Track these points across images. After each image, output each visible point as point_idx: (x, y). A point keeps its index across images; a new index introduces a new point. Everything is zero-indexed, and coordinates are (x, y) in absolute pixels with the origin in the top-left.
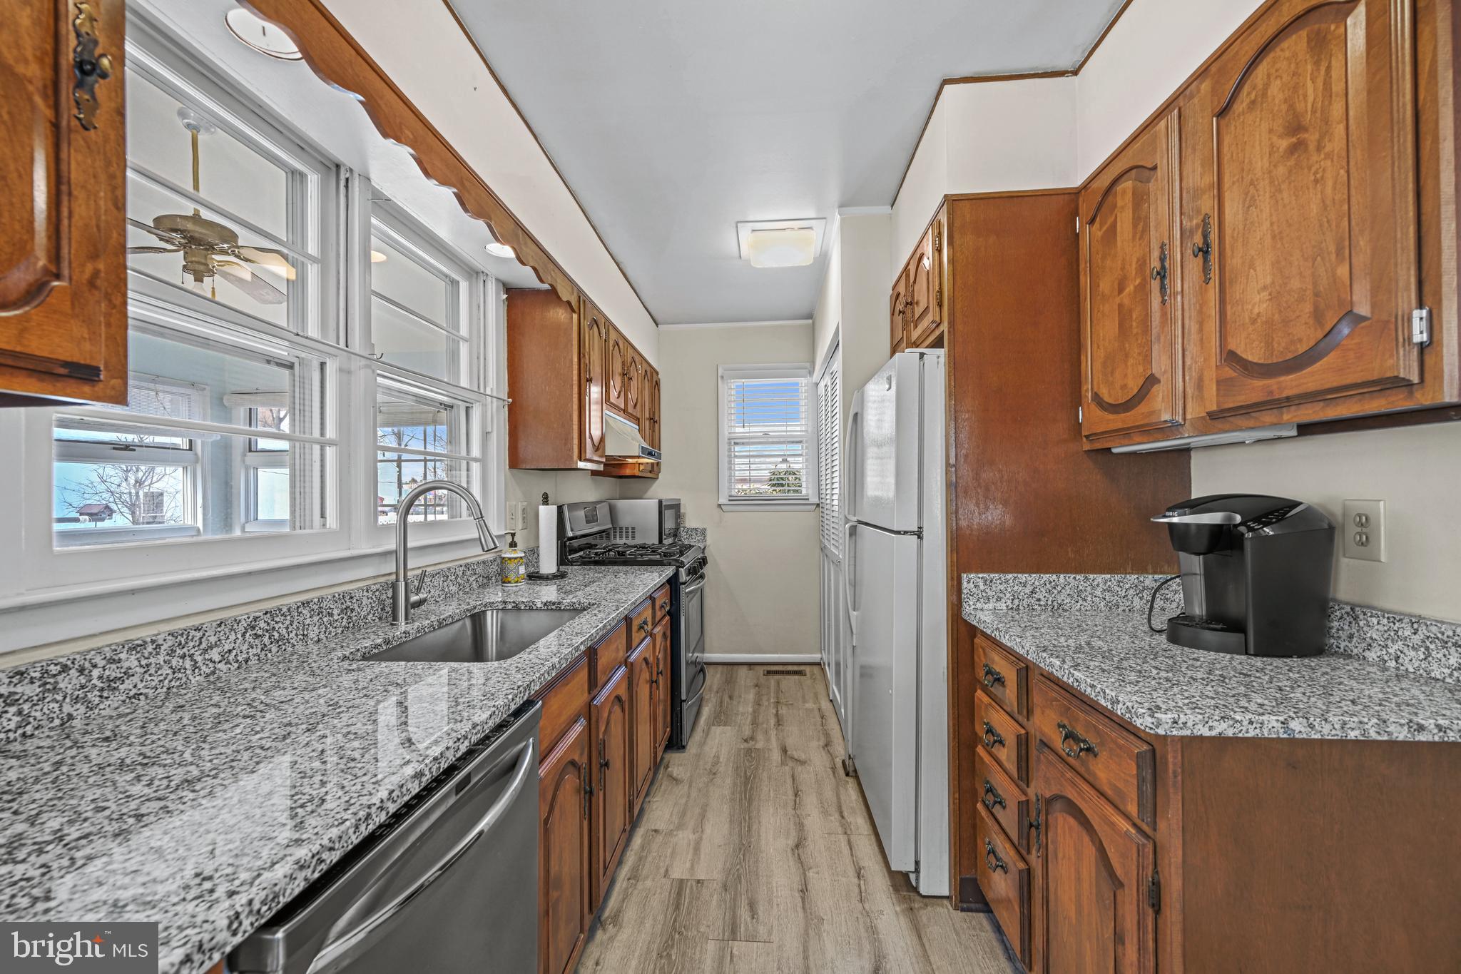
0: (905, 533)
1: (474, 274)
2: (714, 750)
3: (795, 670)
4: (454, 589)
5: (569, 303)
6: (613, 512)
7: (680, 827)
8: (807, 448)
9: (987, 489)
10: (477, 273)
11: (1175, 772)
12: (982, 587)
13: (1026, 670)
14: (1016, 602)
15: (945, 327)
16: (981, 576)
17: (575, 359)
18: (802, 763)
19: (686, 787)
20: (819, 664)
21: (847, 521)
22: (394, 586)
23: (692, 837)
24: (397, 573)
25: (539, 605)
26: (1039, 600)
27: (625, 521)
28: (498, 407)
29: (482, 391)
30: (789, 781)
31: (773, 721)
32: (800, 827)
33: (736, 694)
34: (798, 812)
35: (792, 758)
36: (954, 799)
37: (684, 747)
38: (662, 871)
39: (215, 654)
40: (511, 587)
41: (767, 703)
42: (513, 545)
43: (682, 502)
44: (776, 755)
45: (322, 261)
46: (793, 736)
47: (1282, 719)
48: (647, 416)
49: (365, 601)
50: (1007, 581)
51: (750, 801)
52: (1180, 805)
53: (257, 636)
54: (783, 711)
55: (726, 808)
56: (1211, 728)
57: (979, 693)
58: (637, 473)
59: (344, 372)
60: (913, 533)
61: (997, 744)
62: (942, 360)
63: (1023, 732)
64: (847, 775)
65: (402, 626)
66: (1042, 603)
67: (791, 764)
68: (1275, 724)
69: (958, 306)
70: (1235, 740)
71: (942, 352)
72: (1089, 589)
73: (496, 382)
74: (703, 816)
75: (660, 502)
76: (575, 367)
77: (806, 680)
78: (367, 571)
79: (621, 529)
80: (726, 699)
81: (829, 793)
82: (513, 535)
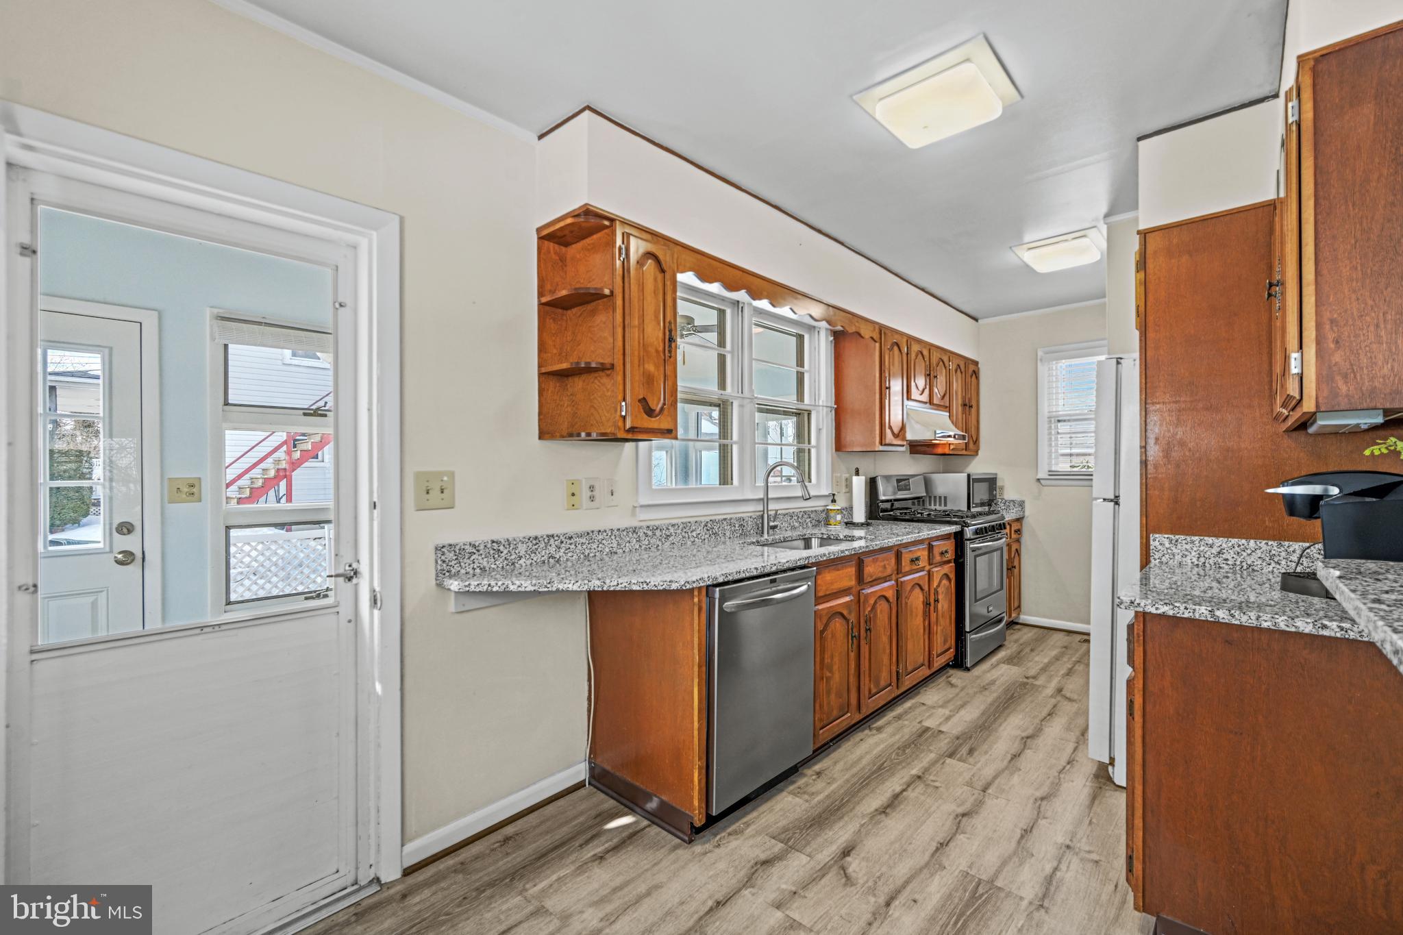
2: (994, 676)
4: (797, 524)
5: (871, 337)
6: (928, 483)
7: (941, 706)
11: (1138, 634)
12: (1167, 545)
14: (1202, 560)
16: (1166, 536)
17: (877, 375)
18: (1071, 700)
19: (958, 690)
22: (762, 517)
23: (948, 712)
24: (763, 511)
25: (842, 537)
26: (1227, 560)
27: (938, 491)
28: (827, 412)
30: (1049, 707)
31: (1062, 671)
32: (1039, 729)
33: (1039, 648)
34: (1043, 723)
35: (1063, 696)
37: (966, 670)
38: (917, 720)
39: (694, 534)
40: (832, 528)
41: (1064, 659)
42: (834, 501)
43: (998, 477)
44: (1049, 691)
45: (732, 352)
46: (1076, 684)
47: (1210, 609)
48: (960, 402)
49: (750, 523)
50: (1193, 542)
51: (1006, 709)
52: (1142, 655)
53: (708, 530)
54: (1079, 667)
55: (984, 706)
56: (1157, 609)
58: (947, 451)
59: (741, 406)
60: (1112, 501)
65: (766, 536)
66: (1229, 562)
67: (1058, 698)
68: (1204, 611)
70: (1174, 617)
72: (1283, 554)
73: (826, 396)
74: (962, 706)
75: (969, 476)
76: (878, 380)
78: (751, 508)
79: (935, 497)
80: (1027, 650)
82: (834, 495)
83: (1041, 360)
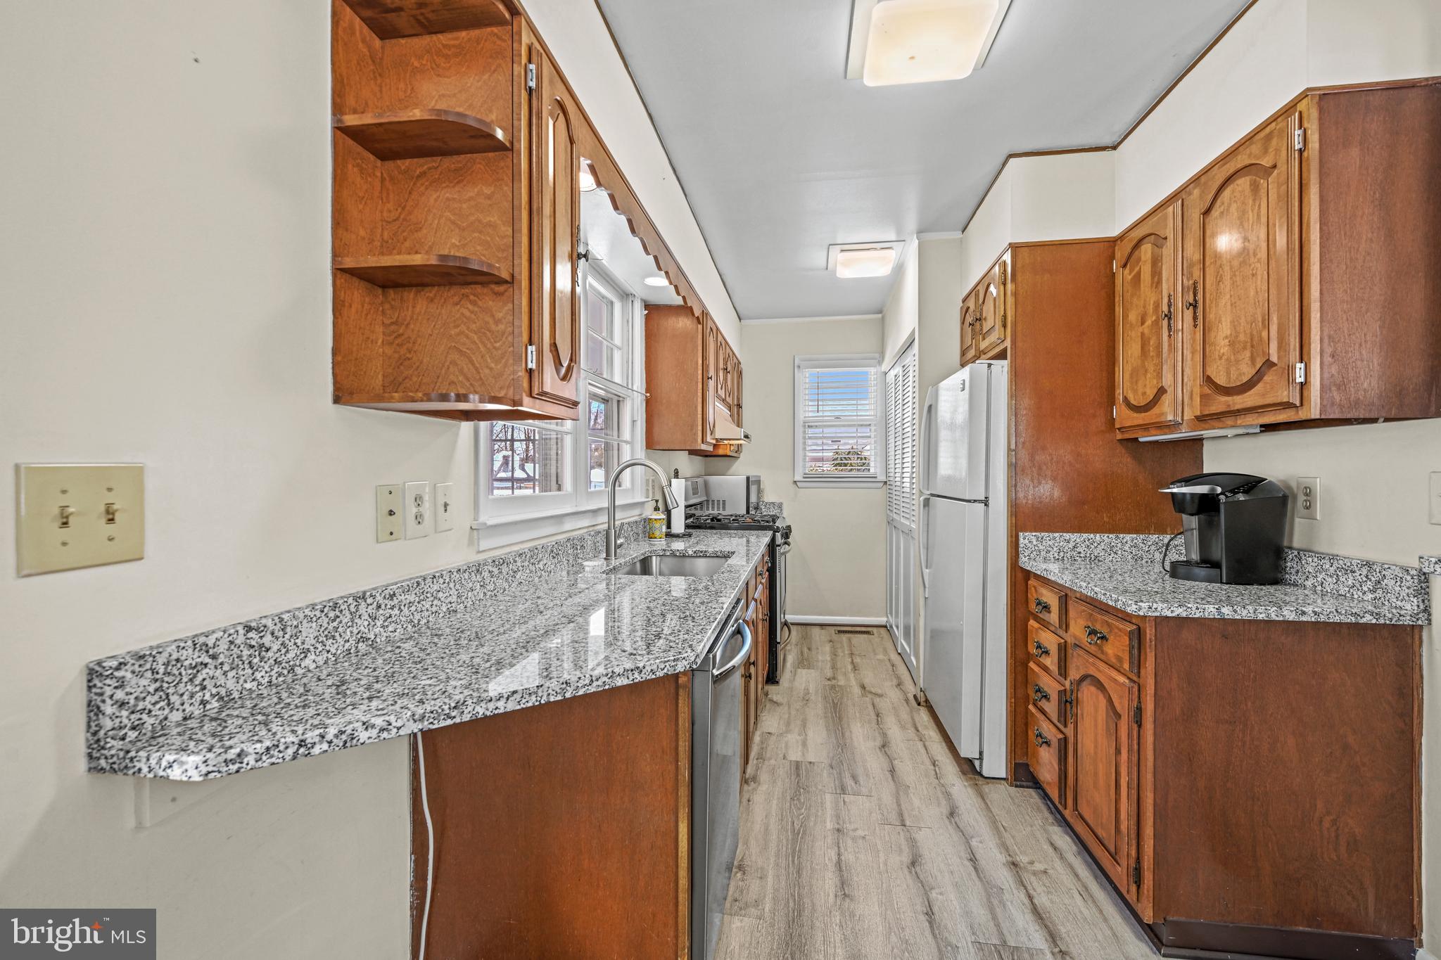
0: (975, 501)
1: (626, 296)
2: (804, 685)
3: (865, 630)
5: (698, 318)
6: (707, 485)
7: (788, 731)
8: (875, 431)
9: (1040, 468)
10: (627, 295)
11: (1150, 639)
12: (1035, 543)
13: (1065, 597)
14: (1062, 554)
15: (1008, 343)
16: (1034, 534)
17: (700, 362)
18: (880, 696)
19: (786, 708)
20: (886, 627)
21: (921, 493)
22: (607, 532)
23: (798, 738)
24: (609, 524)
26: (1080, 553)
27: (716, 495)
28: (640, 401)
29: (630, 387)
30: (870, 707)
31: (850, 667)
32: (884, 735)
33: (814, 646)
34: (881, 726)
35: (871, 692)
36: (1011, 703)
37: (777, 682)
38: (781, 756)
39: (541, 565)
41: (842, 654)
42: (657, 510)
43: (762, 480)
44: (857, 690)
46: (869, 678)
47: (1217, 607)
48: (735, 401)
50: (1054, 538)
51: (840, 719)
52: (1154, 659)
53: (553, 557)
54: (857, 660)
55: (822, 722)
56: (1172, 612)
57: (1032, 623)
58: (727, 453)
60: (981, 501)
61: (1043, 655)
62: (1006, 369)
63: (1063, 641)
64: (919, 704)
66: (1082, 555)
67: (870, 696)
68: (1213, 610)
69: (1019, 328)
70: (1187, 619)
71: (1005, 363)
72: (1119, 545)
73: (639, 382)
74: (804, 725)
75: (748, 479)
76: (700, 368)
77: (875, 639)
79: (713, 501)
80: (806, 650)
81: (905, 716)
82: (657, 502)
83: (799, 367)
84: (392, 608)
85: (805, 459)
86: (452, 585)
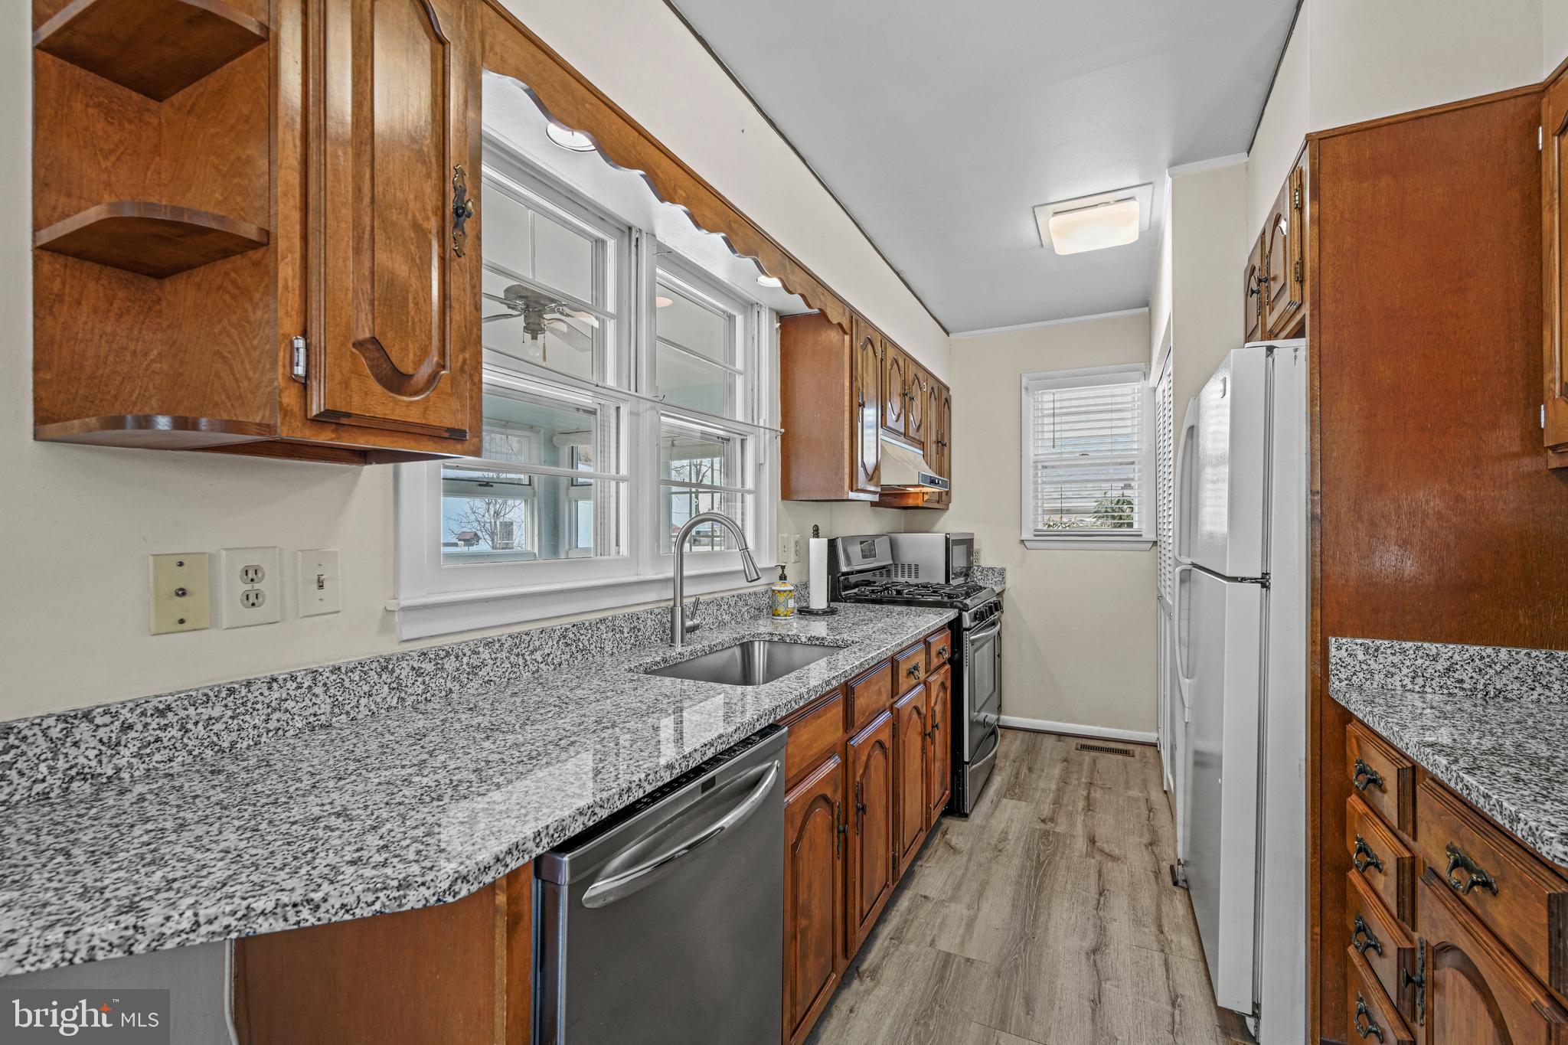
0: (1243, 580)
1: (749, 306)
2: (1003, 825)
3: (1121, 749)
4: (727, 618)
5: (840, 325)
6: (893, 546)
7: (954, 898)
8: (1140, 470)
9: (1373, 524)
10: (752, 305)
12: (1361, 657)
13: (1412, 775)
14: (1420, 681)
15: (1306, 310)
16: (1359, 641)
17: (847, 384)
18: (1115, 859)
19: (965, 859)
20: (1155, 745)
21: (1178, 563)
22: (672, 611)
23: (965, 912)
24: (675, 599)
25: (804, 640)
26: (1462, 681)
27: (908, 556)
28: (770, 438)
29: (756, 423)
30: (1094, 877)
31: (1081, 805)
32: (1102, 930)
33: (1038, 766)
34: (1101, 913)
35: (1102, 851)
36: (1313, 933)
37: (966, 816)
38: (929, 939)
39: (538, 656)
40: (780, 620)
41: (1075, 782)
42: (783, 577)
43: (976, 537)
44: (1080, 844)
45: (617, 317)
46: (1106, 826)
48: (934, 438)
49: (649, 622)
50: (1404, 651)
51: (1040, 890)
53: (567, 645)
54: (1097, 794)
55: (1009, 890)
57: (1354, 800)
58: (920, 503)
59: (634, 414)
60: (1254, 580)
61: (1372, 868)
62: (1303, 353)
63: (1407, 855)
64: (1175, 884)
65: (679, 648)
66: (1465, 686)
67: (1098, 857)
69: (1327, 280)
71: (1302, 343)
72: (1555, 671)
73: (769, 413)
74: (981, 894)
75: (947, 537)
76: (847, 391)
77: (1134, 763)
78: (651, 596)
79: (903, 566)
80: (1024, 770)
81: (1146, 900)
82: (783, 568)
83: (1027, 389)
84: (164, 728)
85: (1037, 511)
86: (319, 690)
